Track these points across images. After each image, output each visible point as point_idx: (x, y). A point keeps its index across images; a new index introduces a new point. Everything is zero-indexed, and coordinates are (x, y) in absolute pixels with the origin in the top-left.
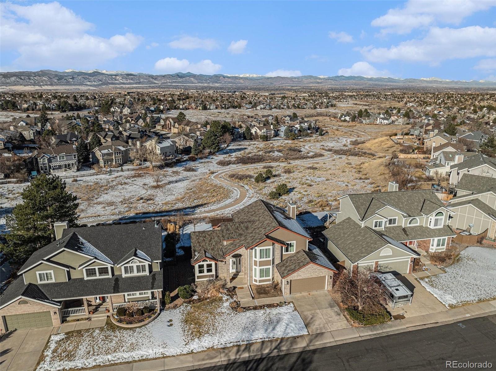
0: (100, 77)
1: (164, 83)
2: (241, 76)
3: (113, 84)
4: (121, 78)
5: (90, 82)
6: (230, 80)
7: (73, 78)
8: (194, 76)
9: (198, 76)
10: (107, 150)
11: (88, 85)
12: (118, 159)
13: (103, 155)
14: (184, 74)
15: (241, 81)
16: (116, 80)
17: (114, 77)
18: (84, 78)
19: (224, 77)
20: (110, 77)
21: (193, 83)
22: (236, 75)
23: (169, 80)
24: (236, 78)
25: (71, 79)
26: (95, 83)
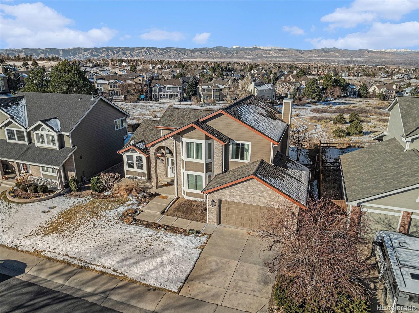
0: (257, 52)
1: (309, 57)
2: (388, 51)
3: (266, 57)
4: (274, 53)
5: (249, 55)
6: (374, 55)
7: (237, 53)
8: (338, 51)
9: (343, 51)
10: (208, 87)
11: (247, 58)
12: (216, 96)
13: (203, 90)
14: (330, 49)
15: (387, 56)
16: (269, 54)
17: (268, 51)
18: (245, 52)
19: (369, 52)
20: (265, 51)
21: (336, 57)
22: (382, 50)
23: (315, 54)
24: (381, 52)
25: (235, 53)
26: (253, 57)
